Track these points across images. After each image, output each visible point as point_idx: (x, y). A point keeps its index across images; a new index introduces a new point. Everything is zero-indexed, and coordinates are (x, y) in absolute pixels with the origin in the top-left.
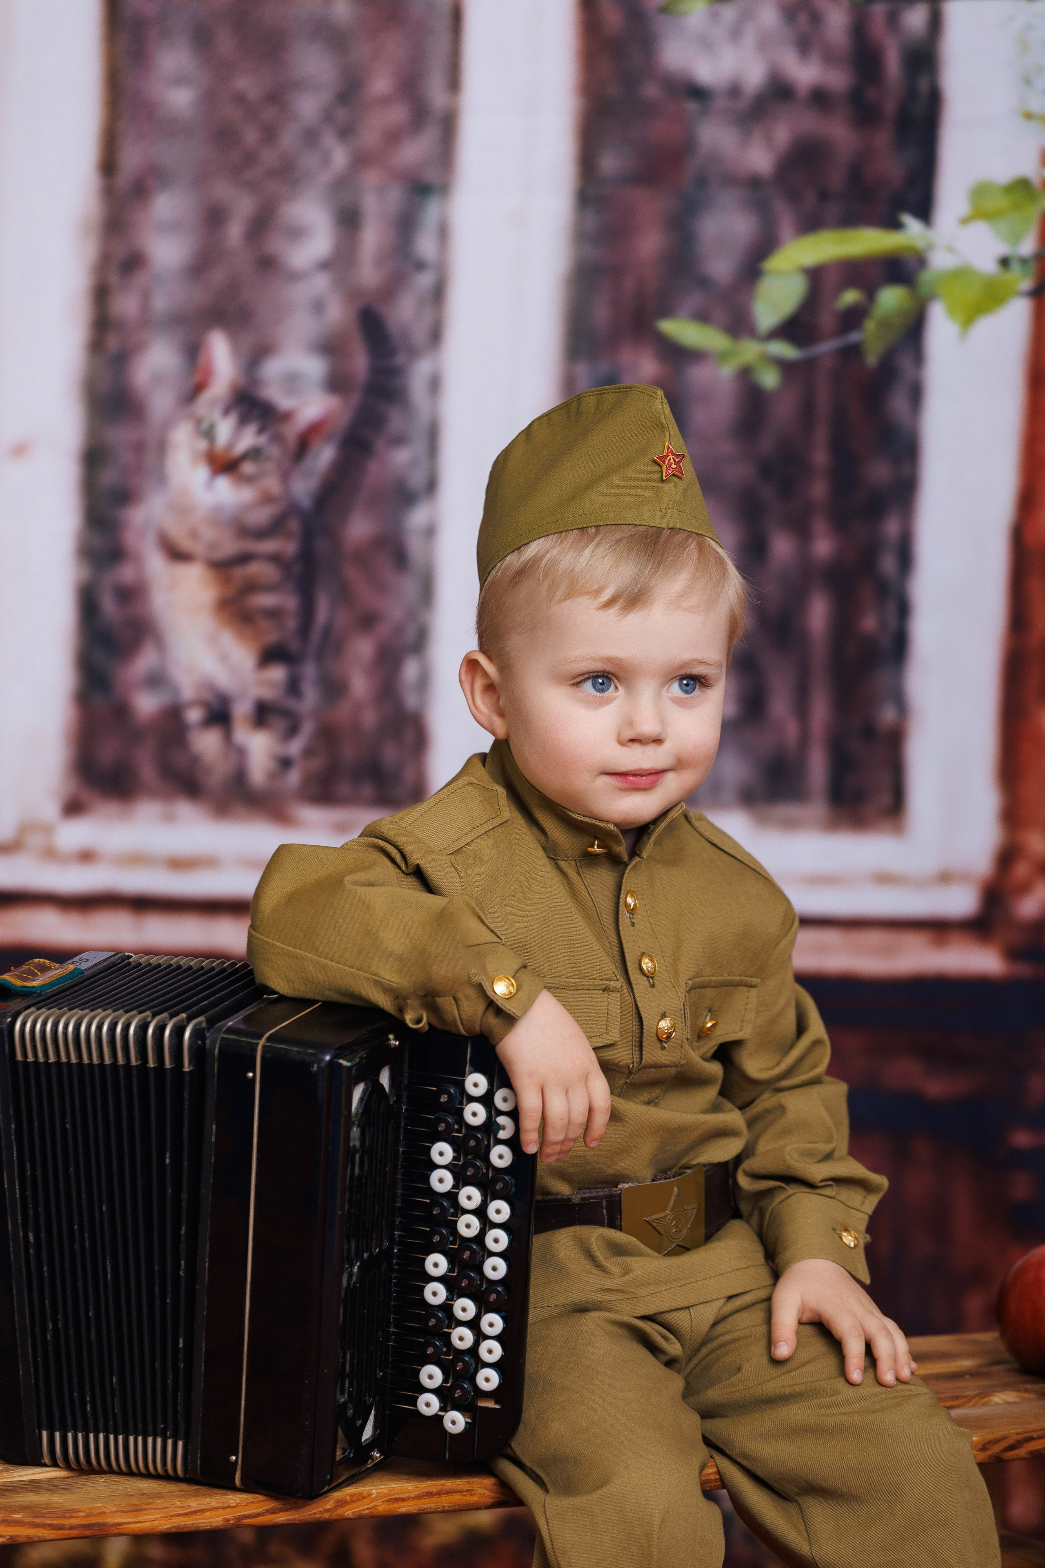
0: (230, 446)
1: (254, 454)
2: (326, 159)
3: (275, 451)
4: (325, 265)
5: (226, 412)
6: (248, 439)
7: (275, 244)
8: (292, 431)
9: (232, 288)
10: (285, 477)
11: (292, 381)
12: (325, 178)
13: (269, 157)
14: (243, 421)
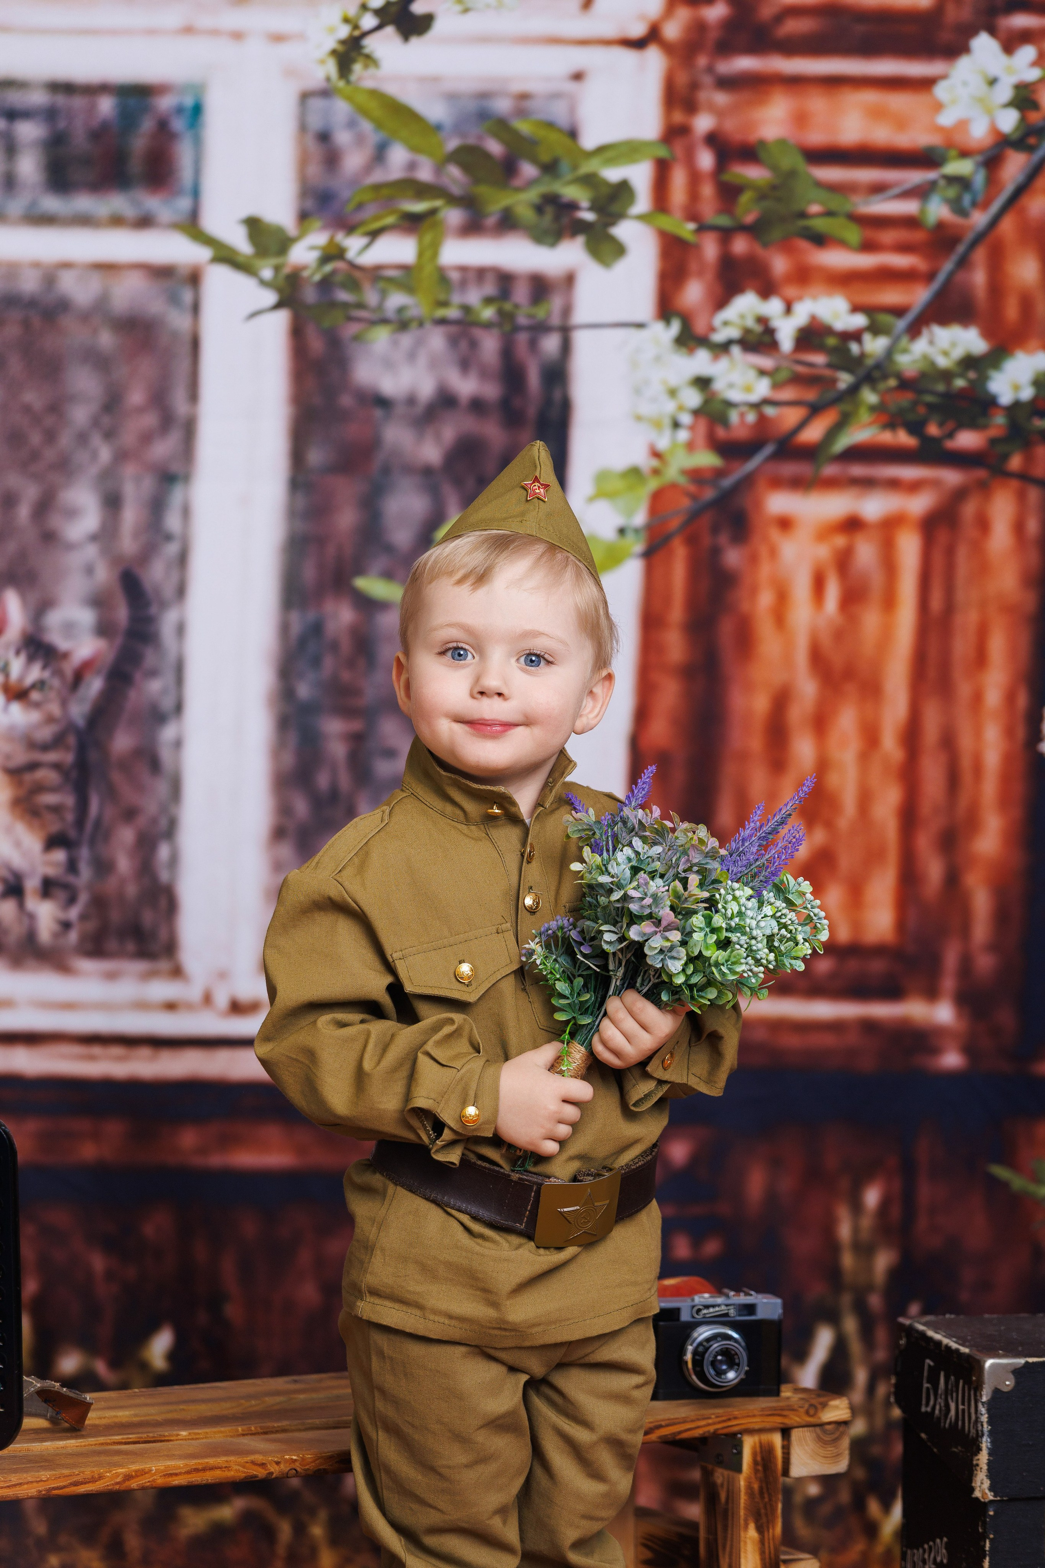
0: (21, 679)
1: (40, 685)
2: (94, 455)
3: (56, 683)
4: (94, 538)
5: (18, 653)
6: (35, 673)
7: (55, 521)
8: (69, 668)
9: (22, 556)
10: (64, 703)
11: (69, 628)
12: (93, 470)
13: (50, 454)
14: (31, 659)
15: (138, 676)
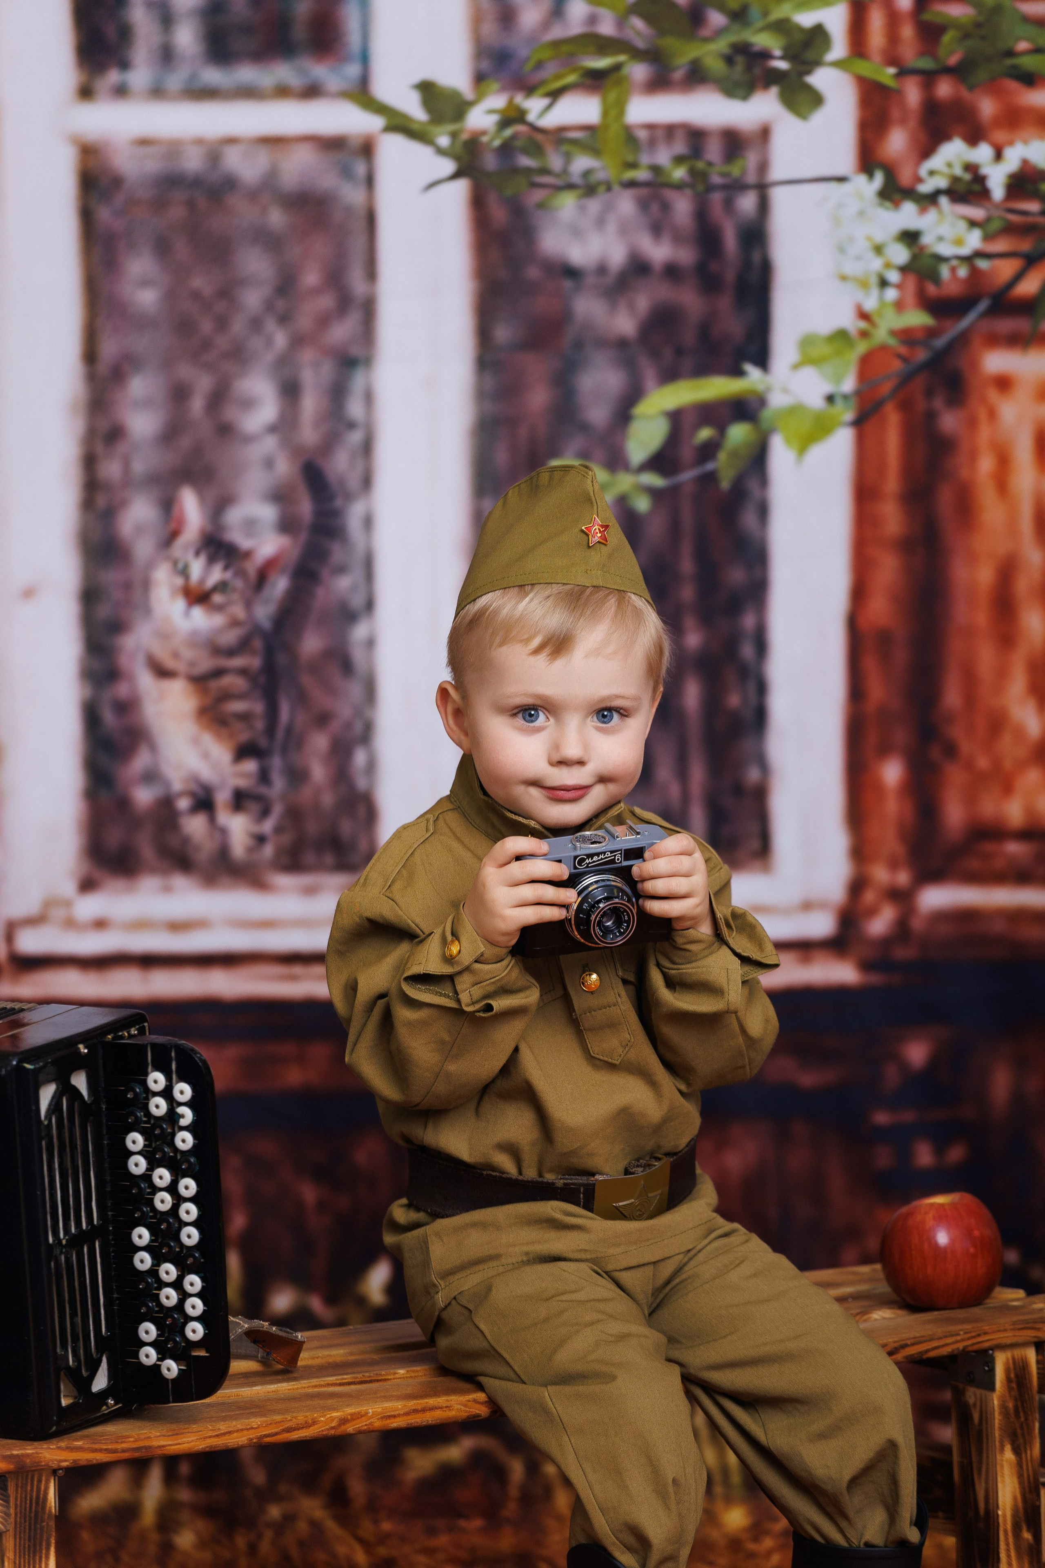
0: (202, 581)
1: (222, 587)
2: (269, 342)
3: (239, 584)
4: (273, 429)
5: (197, 553)
6: (216, 575)
7: (230, 413)
8: (252, 567)
9: (197, 451)
10: (248, 605)
11: (250, 525)
12: (269, 357)
13: (222, 342)
14: (211, 560)
15: (325, 573)
